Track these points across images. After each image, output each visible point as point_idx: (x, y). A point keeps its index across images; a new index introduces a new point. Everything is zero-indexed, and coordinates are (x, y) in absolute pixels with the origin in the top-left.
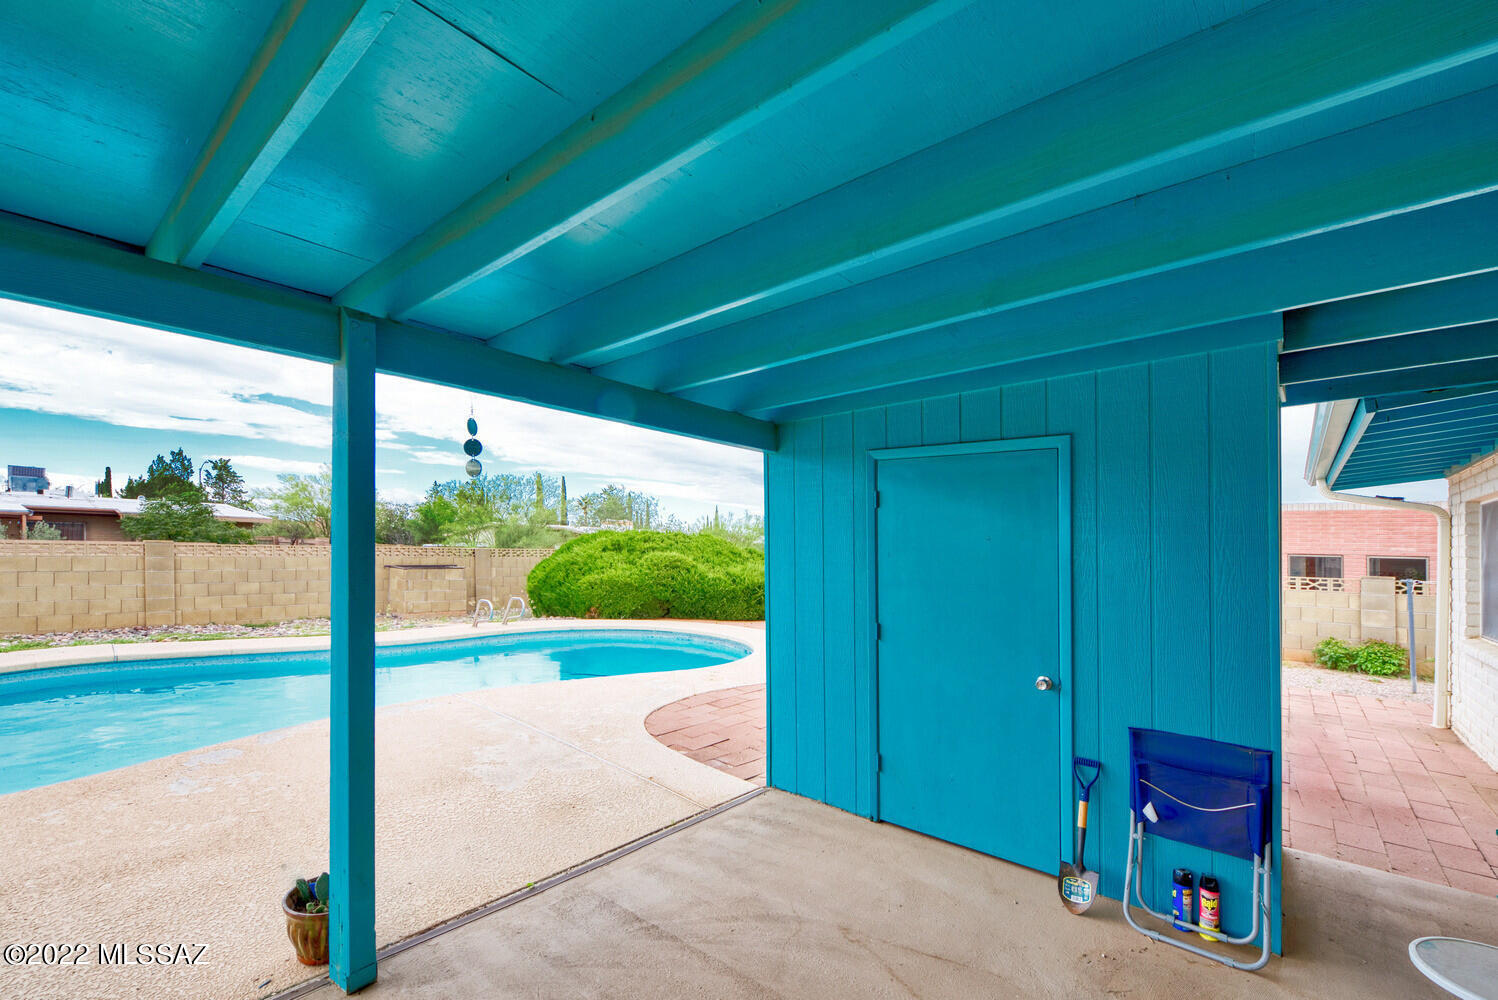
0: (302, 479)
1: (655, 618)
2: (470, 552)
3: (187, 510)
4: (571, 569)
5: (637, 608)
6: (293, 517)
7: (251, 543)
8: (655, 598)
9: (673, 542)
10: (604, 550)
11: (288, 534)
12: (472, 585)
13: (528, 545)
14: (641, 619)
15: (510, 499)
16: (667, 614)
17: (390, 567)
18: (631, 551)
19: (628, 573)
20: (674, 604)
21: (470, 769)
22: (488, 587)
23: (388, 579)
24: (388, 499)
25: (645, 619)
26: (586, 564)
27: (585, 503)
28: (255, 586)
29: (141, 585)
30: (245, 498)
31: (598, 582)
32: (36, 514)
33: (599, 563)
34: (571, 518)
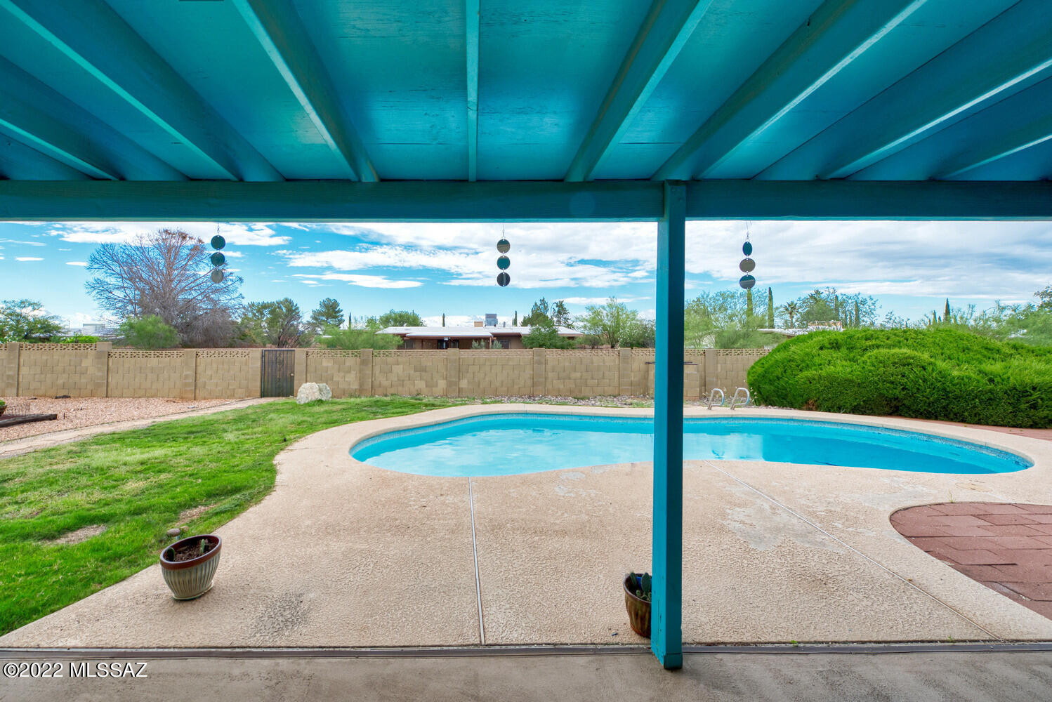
0: (597, 307)
1: (879, 415)
2: (702, 352)
3: (548, 331)
4: (790, 365)
5: (859, 404)
6: (592, 333)
7: (573, 349)
8: (881, 395)
9: (902, 339)
10: (821, 349)
11: (590, 343)
12: (703, 378)
13: (744, 346)
14: (863, 414)
15: (726, 310)
16: (896, 409)
17: (649, 363)
18: (851, 349)
19: (849, 370)
20: (905, 402)
21: (725, 523)
22: (715, 379)
23: (648, 371)
24: (643, 317)
25: (869, 415)
26: (803, 361)
27: (791, 309)
28: (578, 375)
29: (532, 372)
30: (570, 322)
31: (816, 377)
32: (494, 336)
33: (817, 361)
34: (778, 321)
